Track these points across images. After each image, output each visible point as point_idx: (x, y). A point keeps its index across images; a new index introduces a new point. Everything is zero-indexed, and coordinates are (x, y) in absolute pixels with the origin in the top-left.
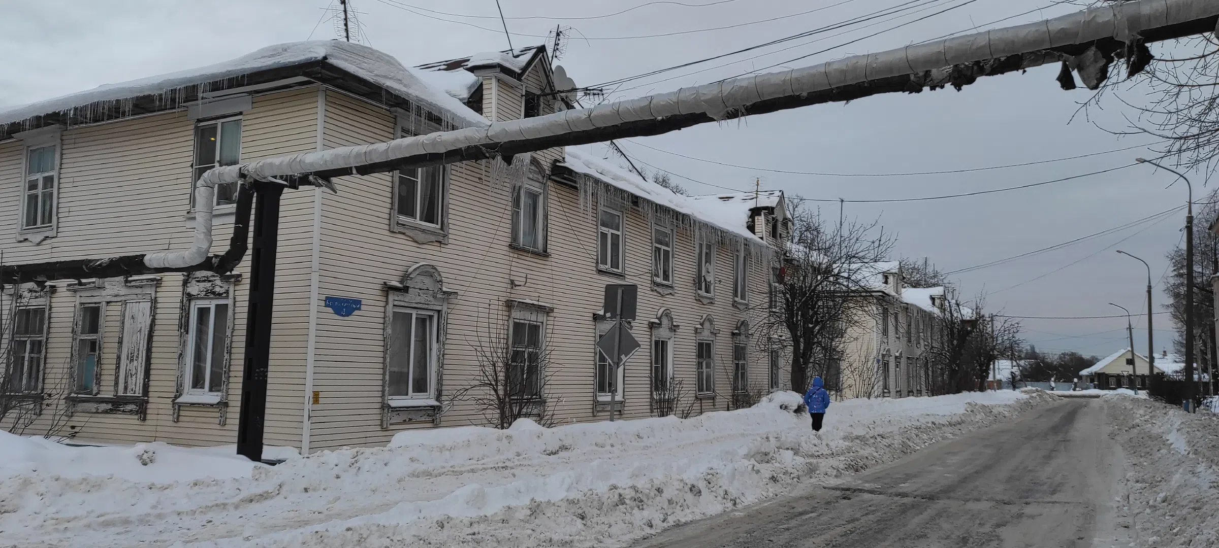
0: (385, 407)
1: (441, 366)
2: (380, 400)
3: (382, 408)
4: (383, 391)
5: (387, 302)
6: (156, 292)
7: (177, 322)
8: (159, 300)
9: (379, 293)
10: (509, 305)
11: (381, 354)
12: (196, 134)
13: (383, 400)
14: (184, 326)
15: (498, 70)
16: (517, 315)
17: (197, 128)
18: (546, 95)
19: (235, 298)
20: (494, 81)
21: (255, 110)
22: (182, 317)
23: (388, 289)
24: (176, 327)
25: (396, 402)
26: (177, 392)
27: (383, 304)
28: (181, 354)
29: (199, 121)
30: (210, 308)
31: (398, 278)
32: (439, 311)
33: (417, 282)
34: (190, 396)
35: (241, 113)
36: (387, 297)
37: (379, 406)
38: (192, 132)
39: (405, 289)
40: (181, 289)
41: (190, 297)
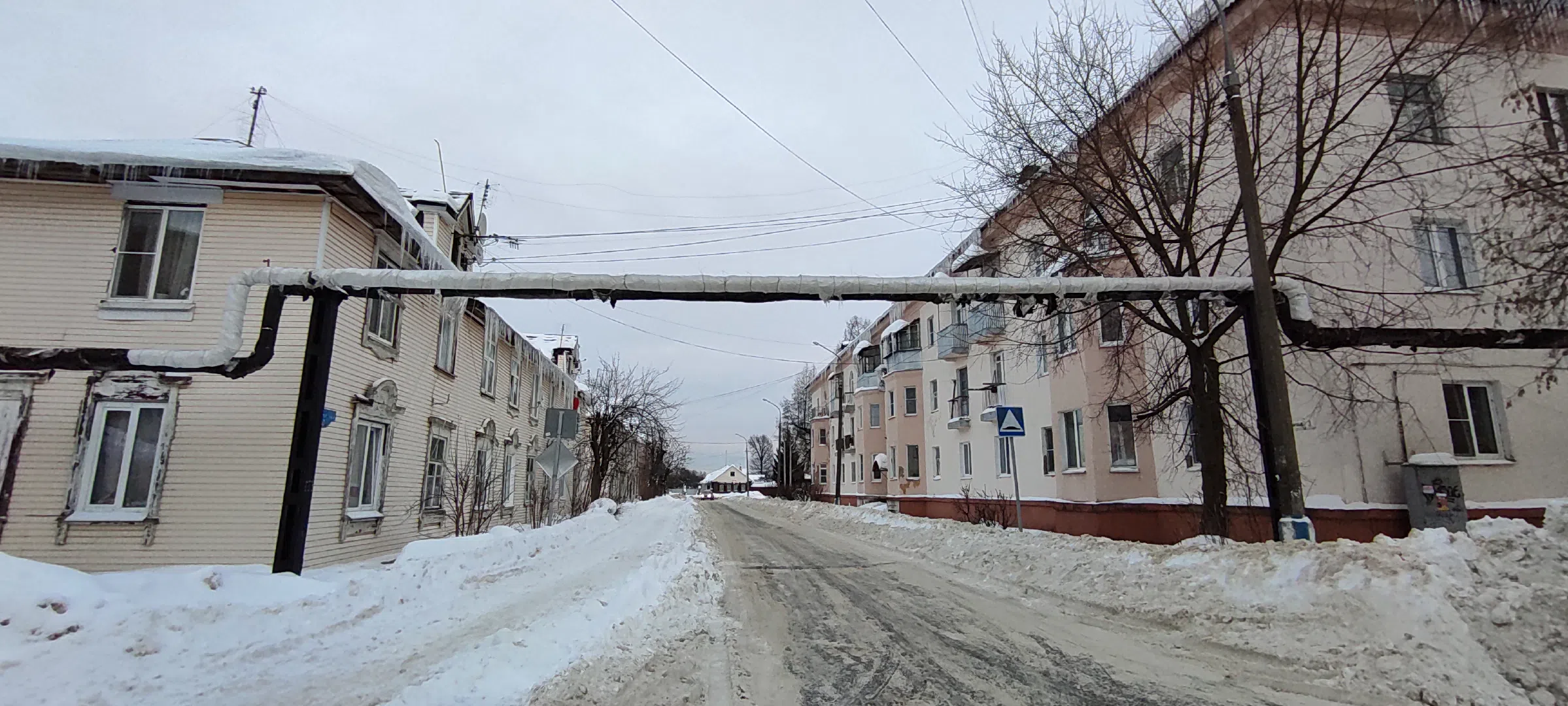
0: (344, 519)
1: (385, 478)
2: (340, 512)
3: (343, 520)
4: (344, 504)
5: (354, 415)
6: (33, 389)
7: (74, 426)
8: (35, 399)
9: (349, 405)
10: (431, 421)
11: (345, 466)
12: (125, 216)
13: (344, 512)
14: (83, 430)
15: (445, 208)
16: (435, 430)
17: (126, 209)
18: (464, 236)
19: (178, 403)
20: (436, 217)
21: (224, 206)
22: (83, 420)
23: (356, 401)
24: (73, 432)
25: (353, 513)
26: (68, 507)
27: (351, 416)
28: (76, 465)
29: (131, 202)
30: (129, 413)
31: (363, 392)
32: (387, 425)
33: (380, 397)
34: (86, 511)
35: (204, 205)
36: (354, 409)
37: (339, 518)
38: (120, 213)
39: (370, 403)
40: (85, 388)
41: (99, 398)
